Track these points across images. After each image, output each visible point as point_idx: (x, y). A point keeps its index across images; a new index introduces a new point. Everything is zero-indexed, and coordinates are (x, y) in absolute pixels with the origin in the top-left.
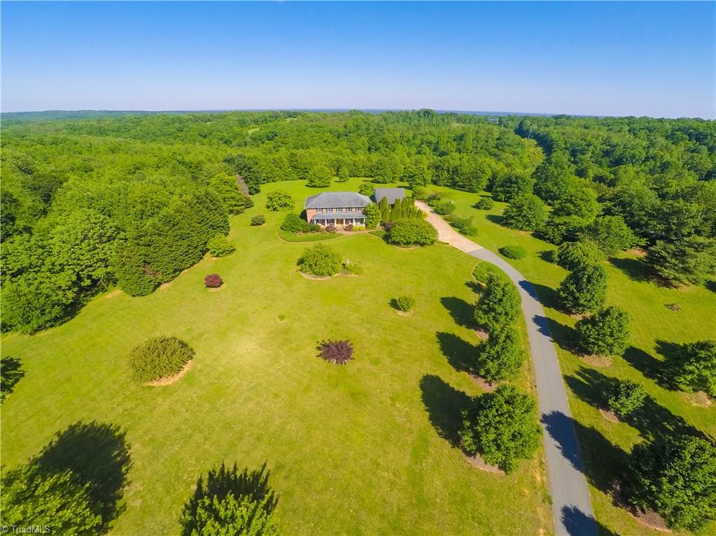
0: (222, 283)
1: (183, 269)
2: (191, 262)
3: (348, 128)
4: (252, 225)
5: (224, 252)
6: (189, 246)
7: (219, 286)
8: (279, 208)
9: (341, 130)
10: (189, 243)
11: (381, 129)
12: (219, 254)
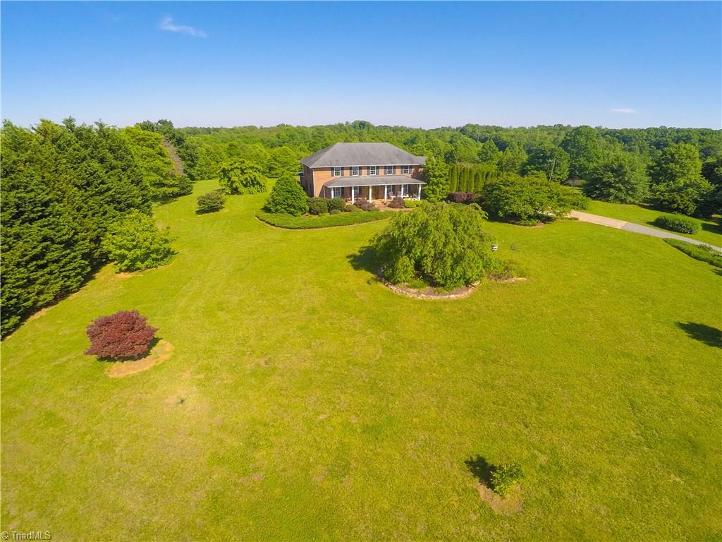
0: (154, 342)
1: (34, 309)
2: (56, 287)
3: (281, 137)
4: (200, 212)
5: (147, 256)
6: (45, 239)
7: (145, 354)
8: (241, 189)
9: (275, 139)
10: (46, 231)
11: (322, 136)
12: (134, 261)
